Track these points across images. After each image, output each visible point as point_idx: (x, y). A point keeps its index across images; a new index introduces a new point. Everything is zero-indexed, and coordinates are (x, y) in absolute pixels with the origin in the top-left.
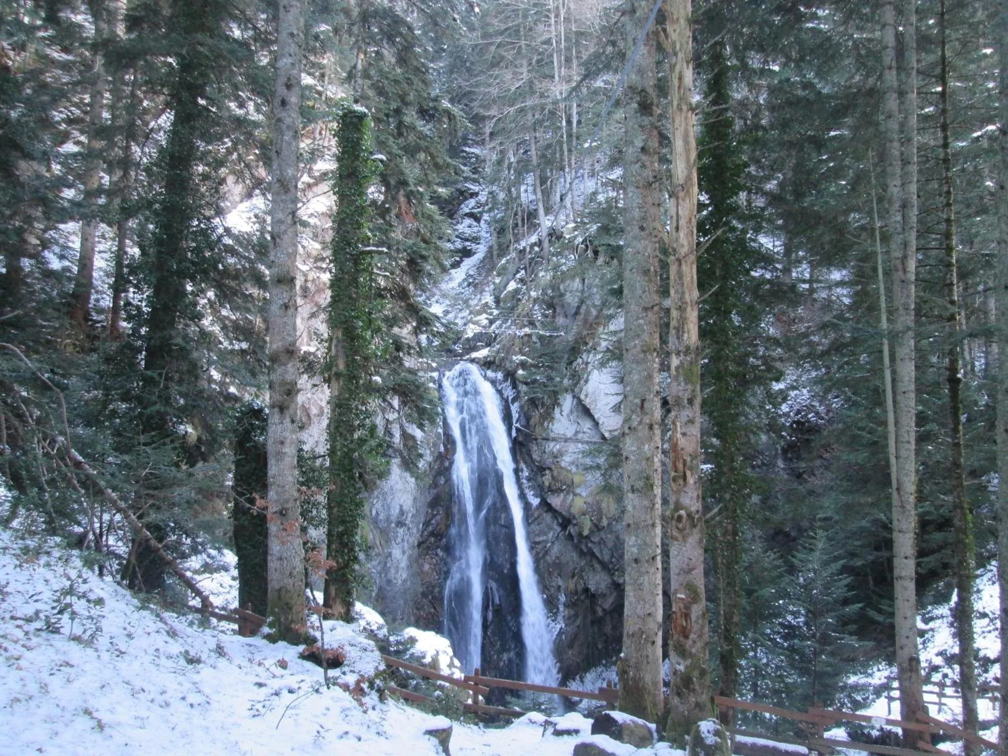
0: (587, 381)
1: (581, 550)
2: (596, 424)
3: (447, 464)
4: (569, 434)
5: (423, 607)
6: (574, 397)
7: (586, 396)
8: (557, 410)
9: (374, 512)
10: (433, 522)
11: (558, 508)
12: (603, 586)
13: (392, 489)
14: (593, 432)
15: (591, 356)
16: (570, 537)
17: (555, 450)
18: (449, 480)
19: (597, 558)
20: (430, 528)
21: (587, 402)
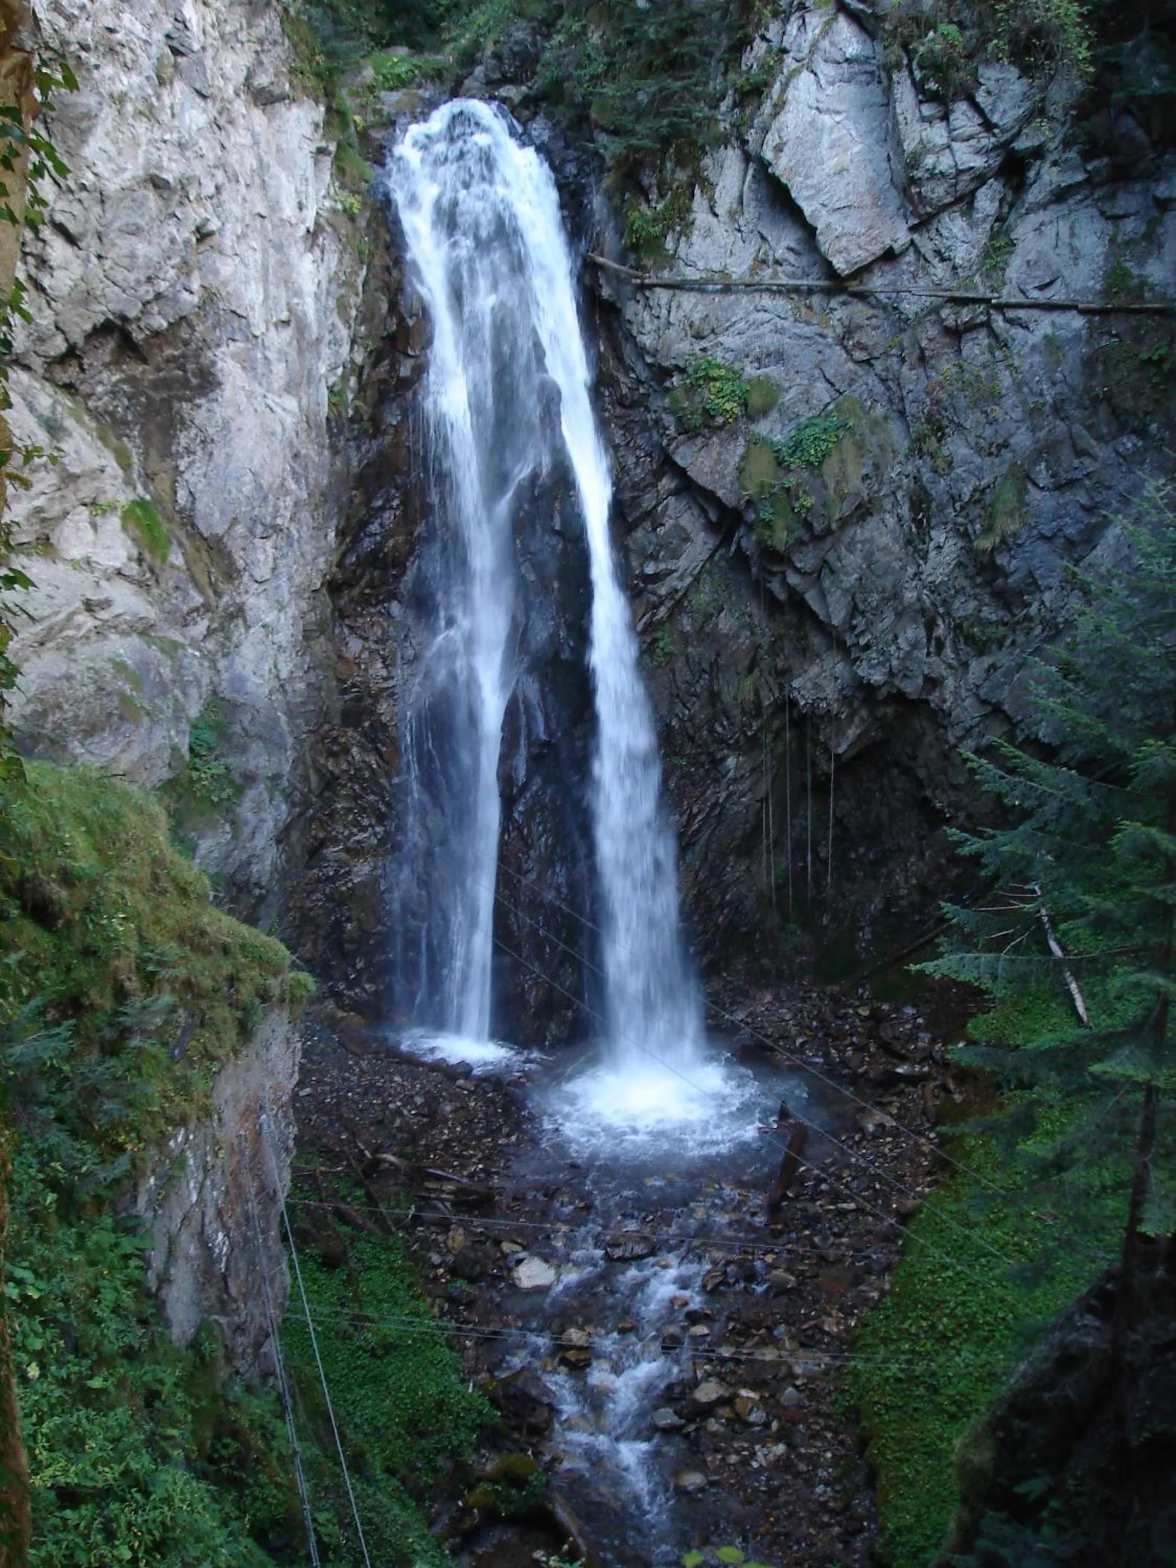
0: (779, 107)
1: (770, 593)
2: (809, 232)
3: (405, 371)
4: (739, 268)
5: (346, 751)
6: (747, 158)
7: (779, 149)
8: (699, 203)
9: (182, 496)
10: (374, 528)
11: (704, 480)
12: (830, 691)
13: (226, 425)
14: (804, 261)
15: (793, 28)
16: (741, 560)
17: (696, 317)
18: (413, 412)
19: (814, 615)
20: (367, 544)
21: (781, 167)
